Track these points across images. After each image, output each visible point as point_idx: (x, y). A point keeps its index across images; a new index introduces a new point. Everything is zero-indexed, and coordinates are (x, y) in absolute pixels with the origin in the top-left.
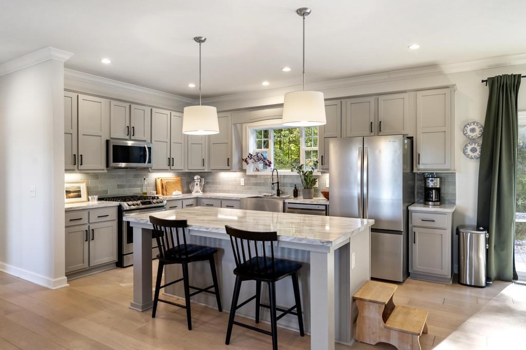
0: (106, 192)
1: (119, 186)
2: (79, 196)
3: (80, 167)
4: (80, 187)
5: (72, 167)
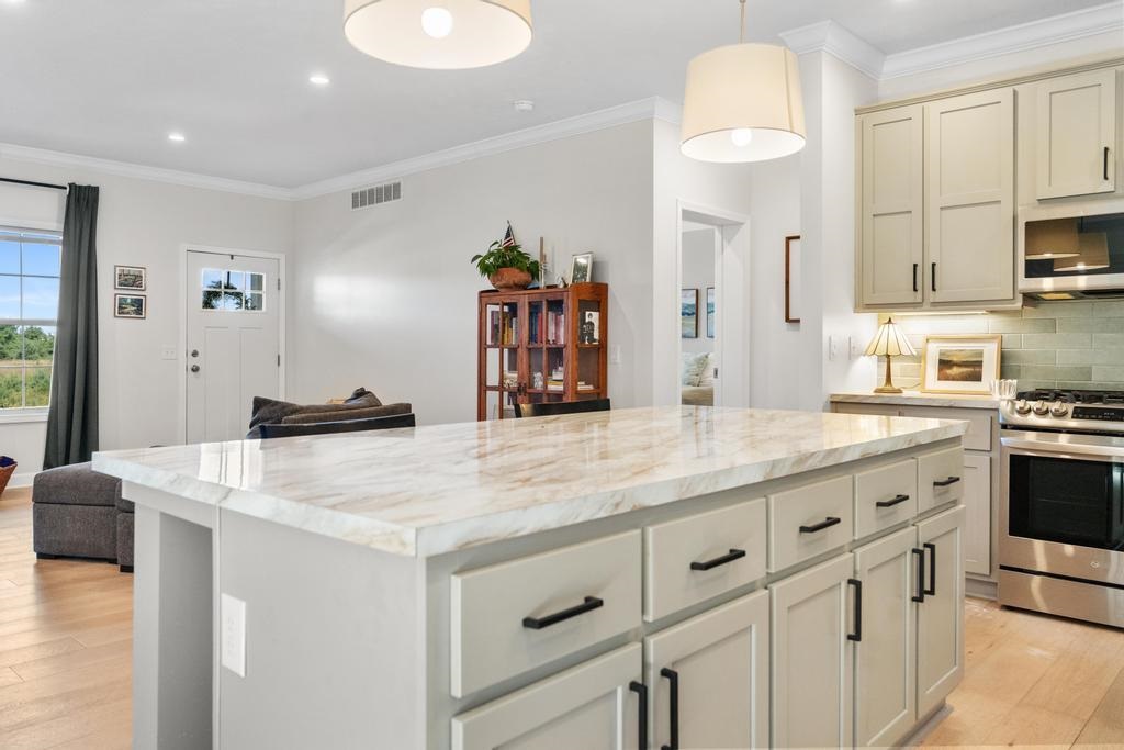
2: (977, 377)
3: (931, 296)
4: (981, 354)
5: (910, 297)
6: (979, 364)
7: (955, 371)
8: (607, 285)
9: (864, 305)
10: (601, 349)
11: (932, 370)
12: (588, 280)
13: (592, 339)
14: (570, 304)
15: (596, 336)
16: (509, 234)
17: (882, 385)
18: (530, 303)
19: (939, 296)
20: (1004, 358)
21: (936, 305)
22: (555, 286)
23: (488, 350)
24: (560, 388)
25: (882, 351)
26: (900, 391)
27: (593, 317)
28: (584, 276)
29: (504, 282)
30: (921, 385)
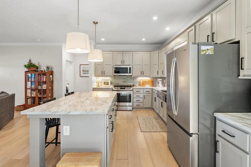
0: (119, 84)
1: (124, 82)
2: (108, 84)
3: (104, 75)
4: (108, 82)
5: (102, 75)
6: (108, 83)
7: (106, 84)
8: (53, 71)
9: (96, 76)
10: (52, 82)
11: (103, 84)
12: (50, 70)
13: (51, 80)
14: (48, 74)
15: (52, 79)
16: (30, 61)
17: (97, 86)
18: (38, 74)
19: (105, 75)
20: (111, 82)
21: (104, 76)
22: (43, 71)
23: (27, 82)
24: (46, 88)
25: (98, 82)
26: (100, 86)
27: (51, 76)
28: (49, 70)
29: (31, 70)
30: (102, 86)
